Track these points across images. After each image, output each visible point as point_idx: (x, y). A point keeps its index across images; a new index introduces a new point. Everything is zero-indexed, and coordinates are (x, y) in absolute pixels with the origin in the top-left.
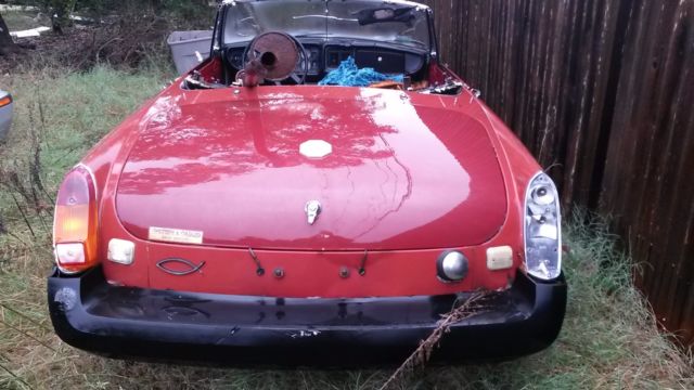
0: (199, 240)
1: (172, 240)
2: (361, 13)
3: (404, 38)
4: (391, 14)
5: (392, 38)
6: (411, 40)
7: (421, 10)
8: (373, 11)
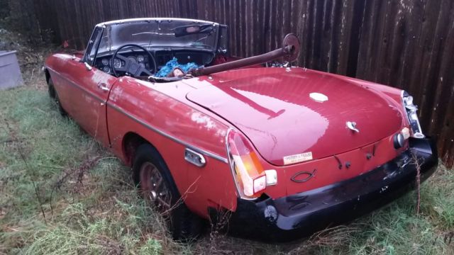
0: (310, 157)
1: (297, 161)
2: (177, 29)
3: (198, 44)
4: (198, 29)
5: (190, 44)
6: (202, 44)
7: (216, 26)
8: (186, 28)
